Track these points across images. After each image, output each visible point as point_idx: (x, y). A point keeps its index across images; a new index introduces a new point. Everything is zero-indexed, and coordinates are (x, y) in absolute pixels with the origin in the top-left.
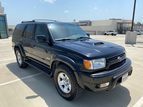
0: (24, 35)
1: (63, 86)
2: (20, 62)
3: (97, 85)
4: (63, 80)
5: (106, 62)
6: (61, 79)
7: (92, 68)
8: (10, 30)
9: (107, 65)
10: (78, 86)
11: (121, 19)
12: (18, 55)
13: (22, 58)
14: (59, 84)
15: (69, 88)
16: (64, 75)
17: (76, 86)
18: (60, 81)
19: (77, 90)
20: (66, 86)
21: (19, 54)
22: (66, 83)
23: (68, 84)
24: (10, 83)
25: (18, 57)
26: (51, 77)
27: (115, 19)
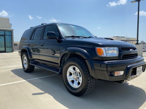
0: (32, 38)
1: (73, 82)
2: (26, 66)
3: (111, 72)
4: (73, 75)
5: (119, 51)
6: (71, 74)
7: (105, 55)
8: (16, 45)
9: (120, 54)
10: (89, 77)
11: (124, 37)
12: (24, 60)
13: (29, 60)
14: (68, 79)
15: (80, 82)
16: (74, 69)
17: (88, 77)
18: (69, 76)
19: (89, 82)
20: (76, 80)
21: (25, 58)
22: (76, 77)
23: (78, 78)
24: (16, 83)
25: (24, 61)
26: (60, 74)
27: (118, 37)
